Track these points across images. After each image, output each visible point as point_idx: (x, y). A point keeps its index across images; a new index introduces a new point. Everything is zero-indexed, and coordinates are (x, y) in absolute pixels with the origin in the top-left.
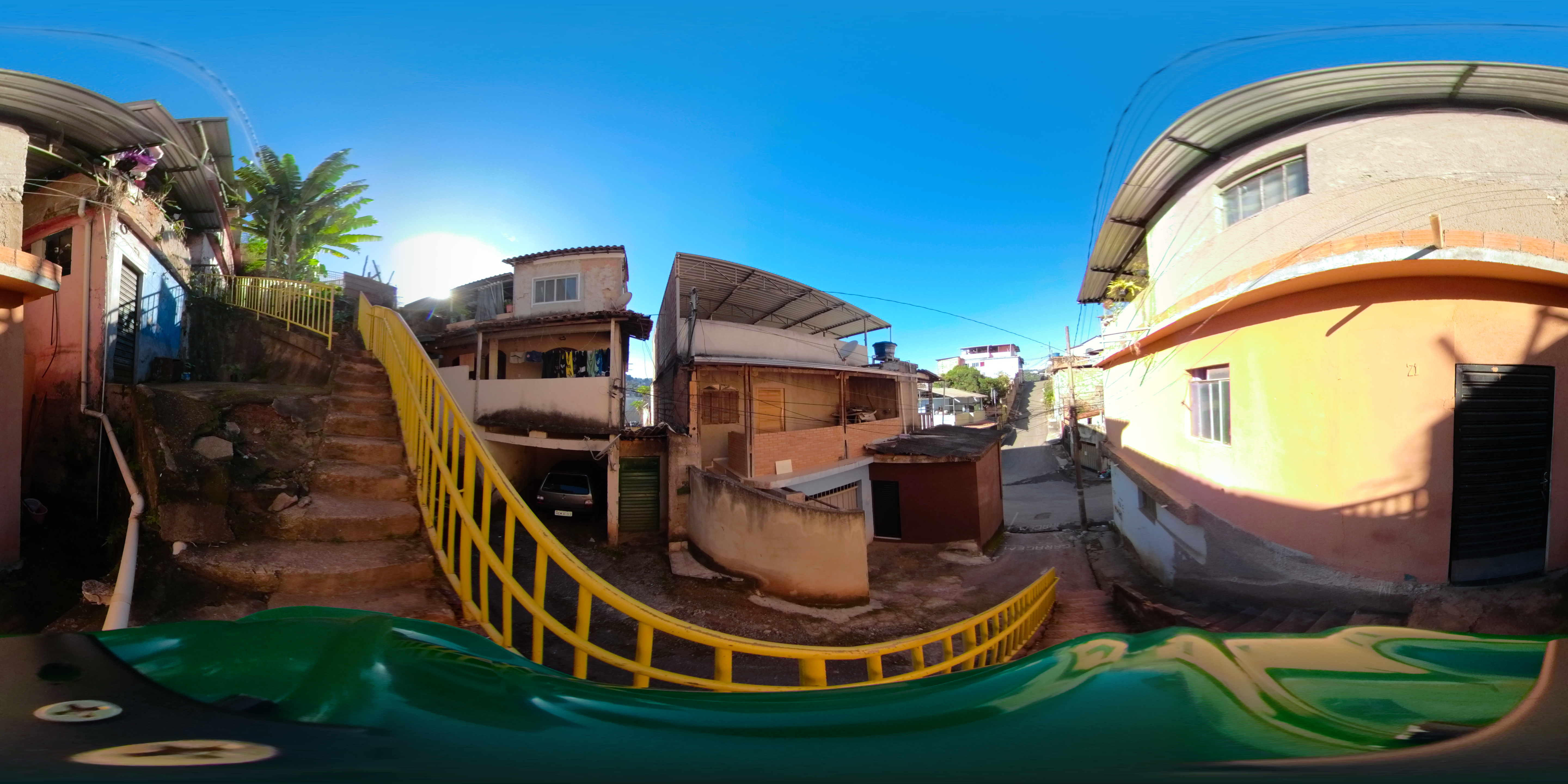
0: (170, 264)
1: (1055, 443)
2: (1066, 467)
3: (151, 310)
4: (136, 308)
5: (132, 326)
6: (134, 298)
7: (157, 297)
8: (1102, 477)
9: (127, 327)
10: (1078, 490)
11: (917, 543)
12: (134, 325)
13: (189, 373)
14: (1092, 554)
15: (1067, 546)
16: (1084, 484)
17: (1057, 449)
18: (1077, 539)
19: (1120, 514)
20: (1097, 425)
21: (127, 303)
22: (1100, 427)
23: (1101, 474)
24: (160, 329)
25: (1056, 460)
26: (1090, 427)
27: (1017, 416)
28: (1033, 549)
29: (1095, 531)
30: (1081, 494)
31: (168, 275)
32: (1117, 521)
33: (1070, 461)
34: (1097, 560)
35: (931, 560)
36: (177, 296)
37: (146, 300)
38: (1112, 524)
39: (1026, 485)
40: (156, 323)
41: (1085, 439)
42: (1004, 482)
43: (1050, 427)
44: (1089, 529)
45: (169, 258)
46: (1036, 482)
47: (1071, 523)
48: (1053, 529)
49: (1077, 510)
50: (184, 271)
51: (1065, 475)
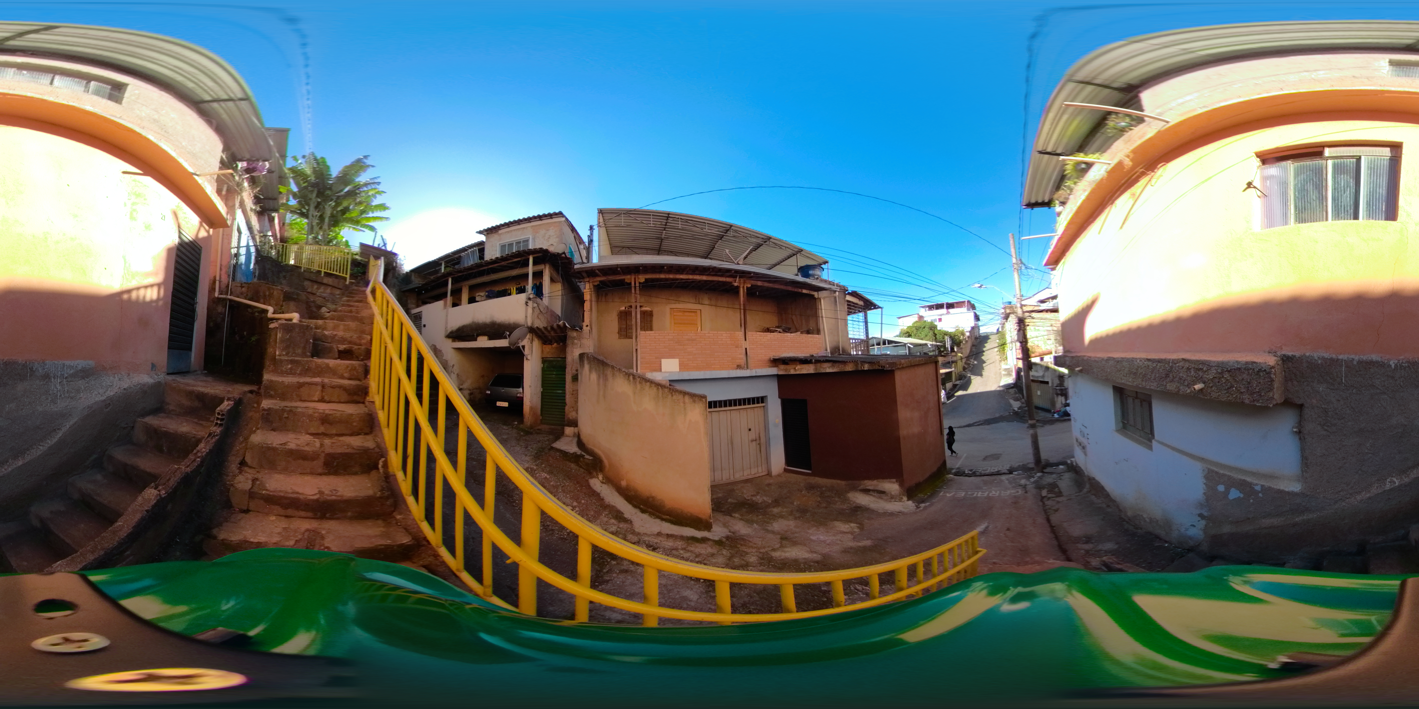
1: (1008, 387)
2: (1019, 409)
10: (1032, 429)
11: (828, 478)
14: (1048, 503)
15: (1018, 490)
16: (1038, 425)
17: (1010, 393)
18: (1030, 482)
19: (1085, 450)
25: (1009, 403)
26: (1042, 364)
27: (972, 365)
28: (976, 493)
29: (1051, 473)
30: (1035, 433)
32: (1079, 458)
33: (1023, 403)
34: (1056, 510)
38: (1072, 464)
39: (977, 427)
41: (1038, 377)
43: (1003, 373)
46: (989, 426)
47: (1023, 465)
48: (1003, 472)
49: (1029, 450)
51: (1018, 416)
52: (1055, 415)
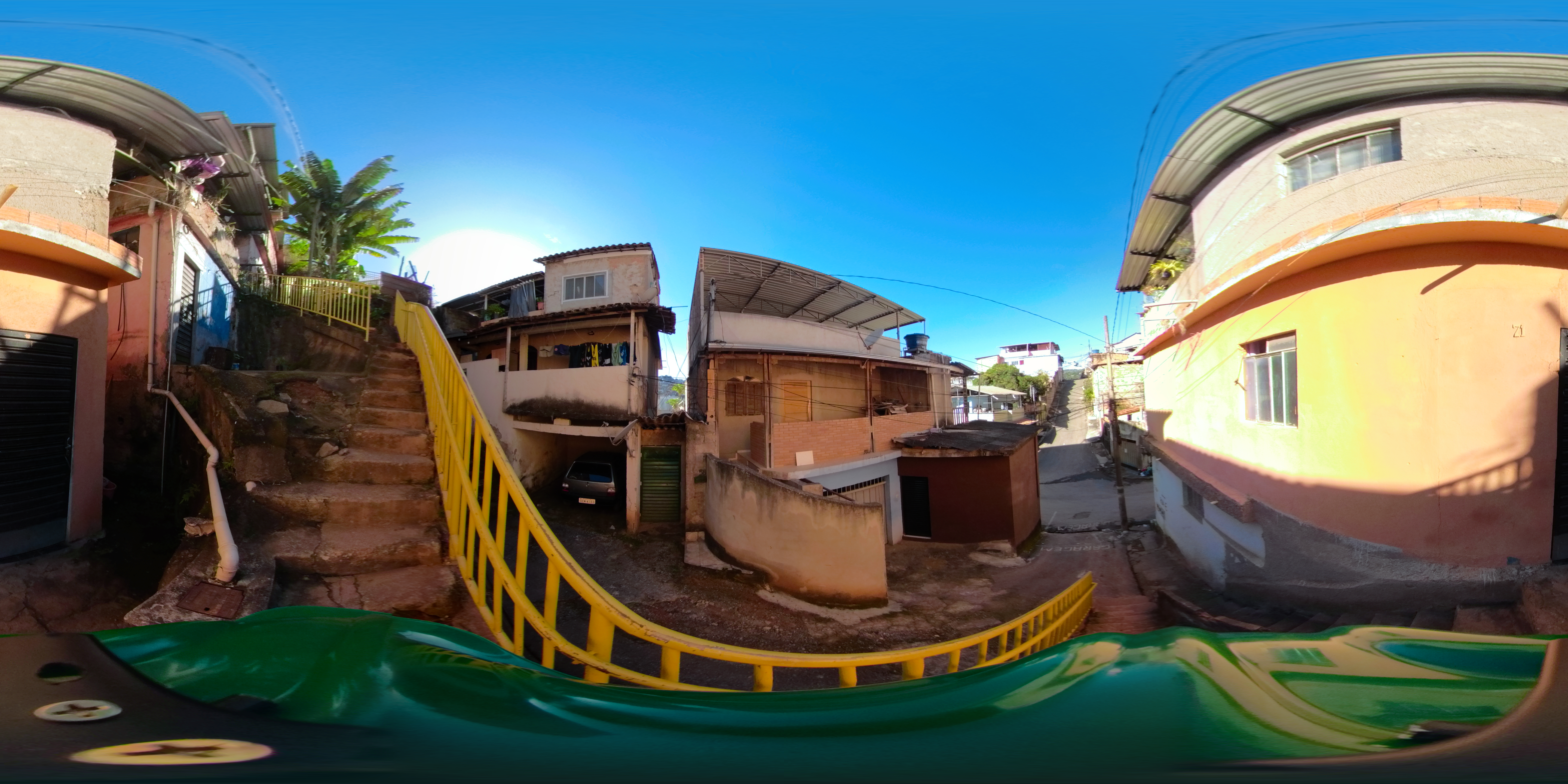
0: (222, 263)
1: (1094, 441)
2: (1106, 465)
3: (206, 304)
4: (193, 301)
5: (190, 317)
6: (192, 293)
7: (211, 292)
8: (1142, 474)
9: (186, 318)
10: (1118, 488)
11: (949, 543)
12: (192, 316)
14: (1133, 556)
15: (1107, 547)
16: (1124, 482)
17: (1096, 447)
18: (1117, 539)
19: (1163, 513)
20: (1137, 421)
21: (187, 296)
22: (1140, 423)
23: (1141, 471)
24: (213, 322)
25: (1096, 458)
26: (1130, 423)
27: (1056, 414)
28: (1071, 550)
29: (1136, 531)
30: (1121, 491)
31: (220, 273)
32: (1159, 520)
33: (1109, 459)
34: (1138, 562)
35: (961, 560)
36: (227, 292)
37: (202, 294)
38: (1154, 524)
39: (1064, 484)
40: (209, 316)
41: (1125, 436)
42: (1040, 481)
43: (1089, 424)
44: (1131, 529)
45: (222, 257)
46: (1075, 481)
47: (1111, 523)
48: (1092, 529)
49: (1117, 509)
50: (234, 270)
51: (1104, 473)
52: (1142, 473)
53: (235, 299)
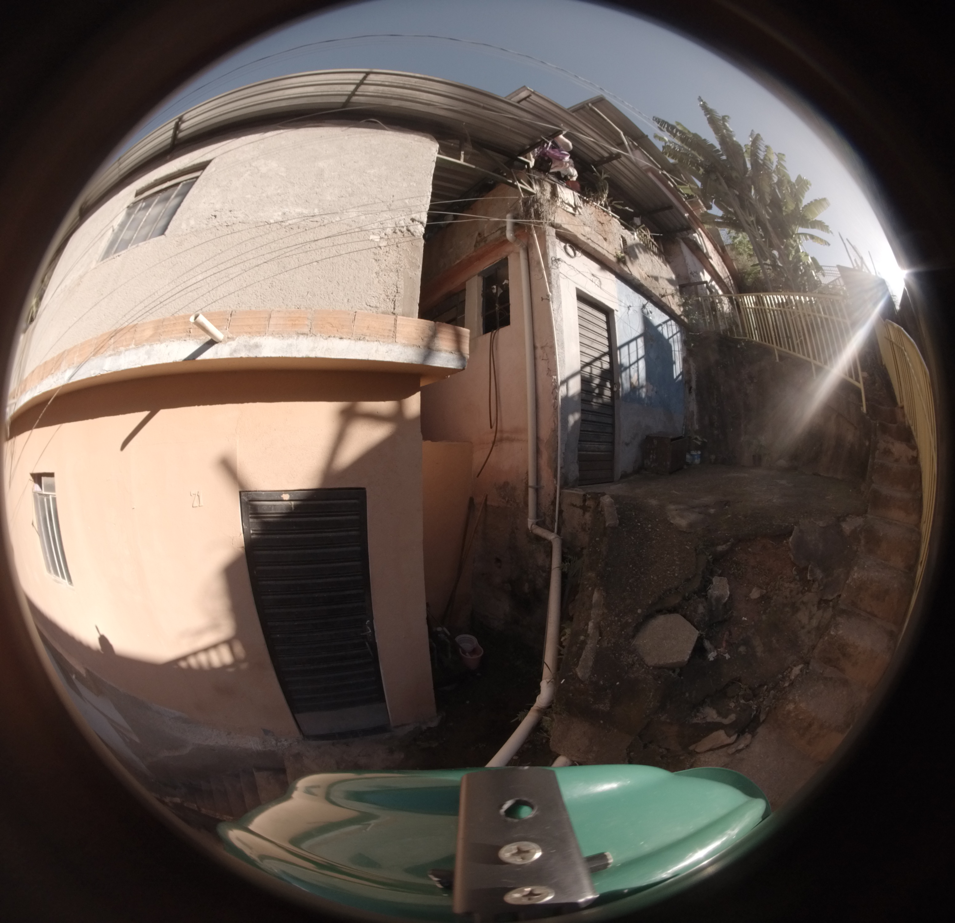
0: (648, 290)
3: (634, 363)
4: (611, 363)
5: (607, 393)
7: (640, 342)
9: (600, 395)
12: (612, 389)
13: (699, 453)
21: (596, 359)
24: (653, 390)
31: (650, 307)
36: (670, 335)
37: (625, 350)
40: (644, 383)
45: (643, 282)
50: (670, 297)
53: (685, 343)
